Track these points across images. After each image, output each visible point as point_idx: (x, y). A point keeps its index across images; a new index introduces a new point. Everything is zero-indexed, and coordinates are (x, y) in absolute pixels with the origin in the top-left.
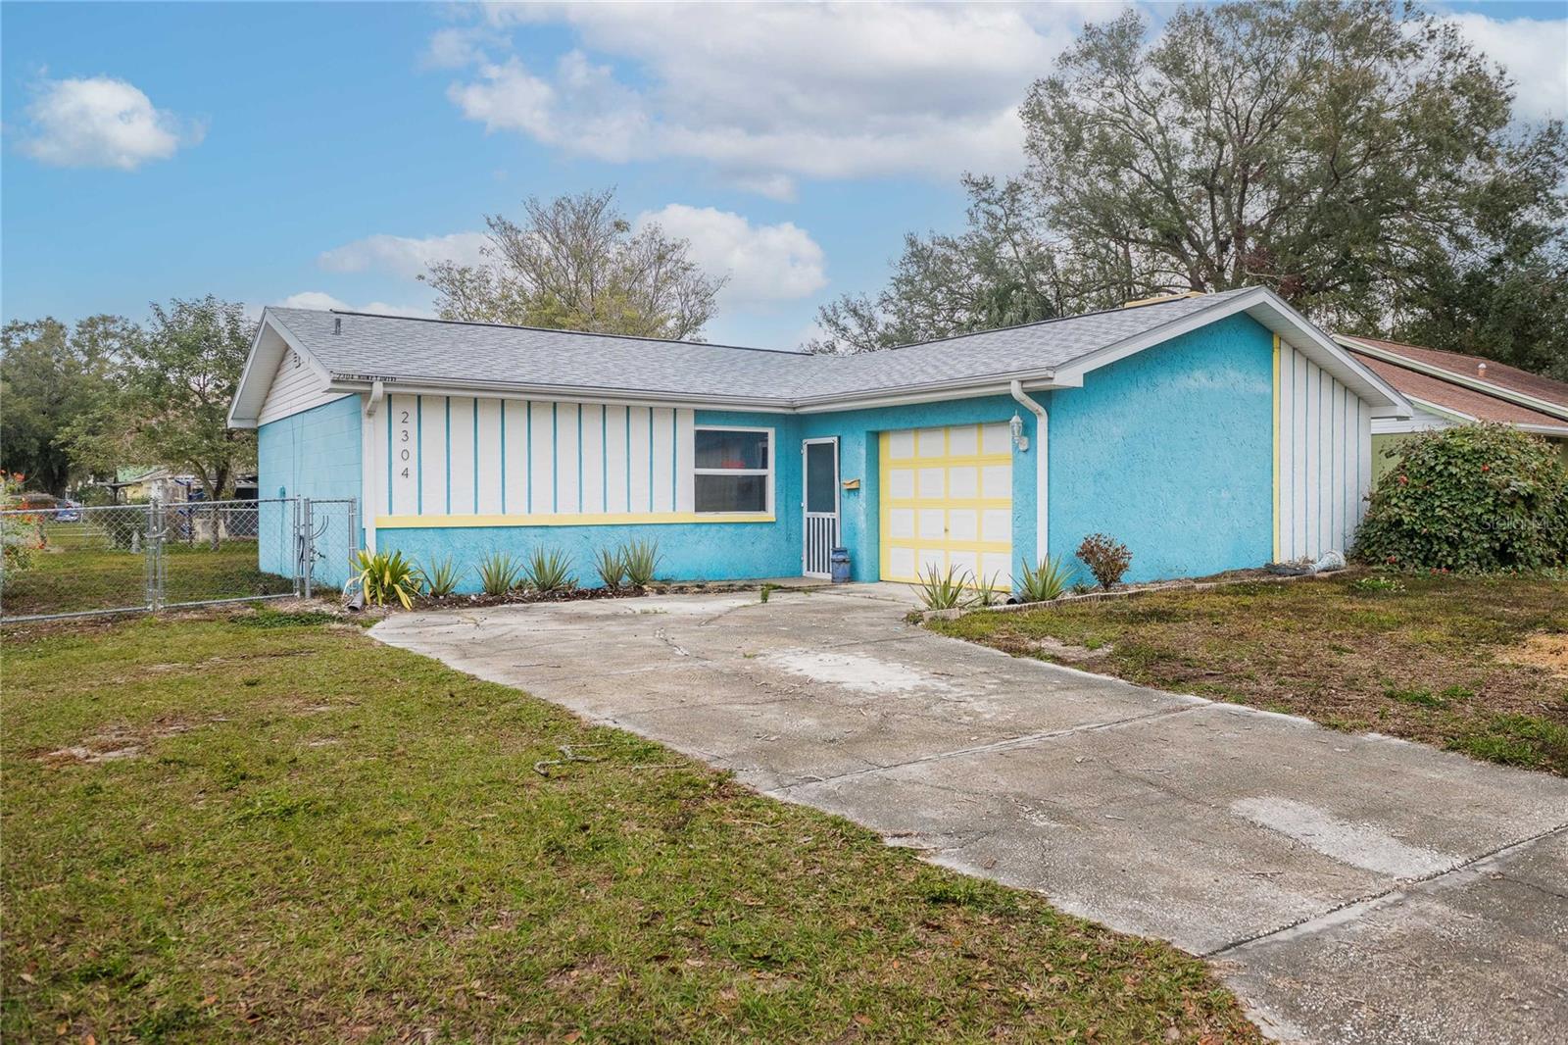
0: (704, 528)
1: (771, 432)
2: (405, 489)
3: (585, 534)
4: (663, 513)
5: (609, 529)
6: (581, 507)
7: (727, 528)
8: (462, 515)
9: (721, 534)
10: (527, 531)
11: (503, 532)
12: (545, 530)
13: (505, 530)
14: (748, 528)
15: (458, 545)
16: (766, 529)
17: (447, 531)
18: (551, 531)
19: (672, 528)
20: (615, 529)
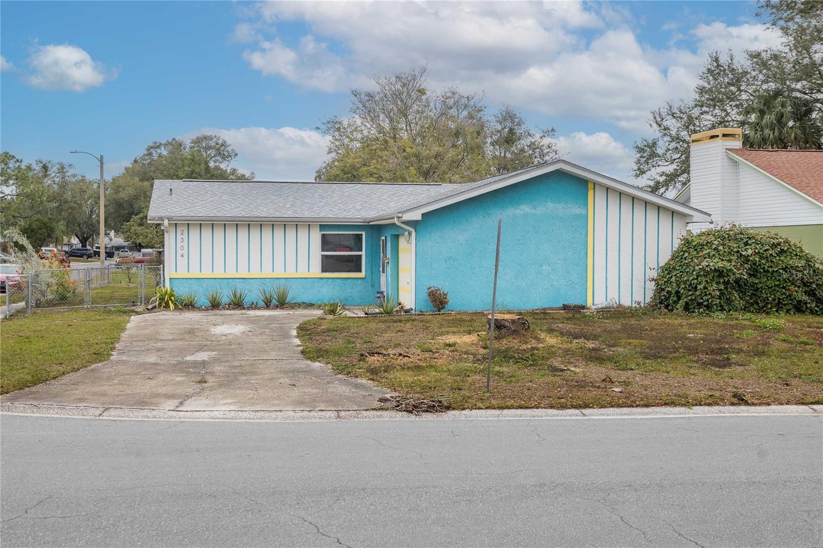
0: (325, 280)
1: (364, 233)
2: (182, 262)
3: (263, 282)
4: (303, 273)
5: (275, 280)
6: (261, 270)
7: (337, 280)
8: (207, 273)
9: (334, 283)
10: (236, 280)
11: (225, 280)
12: (244, 280)
13: (226, 280)
14: (349, 281)
15: (205, 286)
16: (360, 281)
17: (200, 280)
18: (247, 280)
19: (308, 280)
20: (279, 280)
